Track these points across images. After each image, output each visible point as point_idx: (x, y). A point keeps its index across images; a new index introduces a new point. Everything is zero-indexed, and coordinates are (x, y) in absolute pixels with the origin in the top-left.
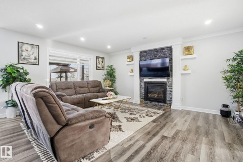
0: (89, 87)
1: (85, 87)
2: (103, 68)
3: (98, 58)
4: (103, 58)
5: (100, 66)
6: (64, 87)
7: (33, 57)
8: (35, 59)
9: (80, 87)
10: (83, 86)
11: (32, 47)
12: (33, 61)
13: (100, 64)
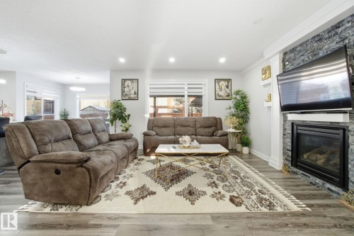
0: (198, 126)
1: (189, 126)
2: (228, 96)
3: (218, 81)
4: (229, 81)
5: (222, 93)
6: (161, 125)
7: (132, 92)
8: (135, 93)
9: (182, 126)
10: (187, 124)
11: (133, 82)
12: (133, 96)
13: (223, 91)
